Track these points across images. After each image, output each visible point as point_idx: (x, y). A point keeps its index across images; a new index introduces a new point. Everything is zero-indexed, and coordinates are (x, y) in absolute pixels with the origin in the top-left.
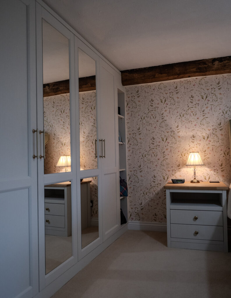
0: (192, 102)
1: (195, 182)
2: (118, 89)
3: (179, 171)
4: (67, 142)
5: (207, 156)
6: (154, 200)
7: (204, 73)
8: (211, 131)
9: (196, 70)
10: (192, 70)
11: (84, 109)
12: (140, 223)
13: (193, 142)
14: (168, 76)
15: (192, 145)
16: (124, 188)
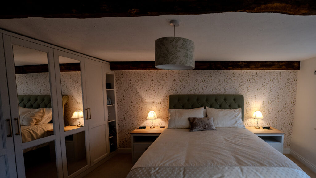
1: (152, 128)
2: (106, 74)
4: (81, 101)
5: (160, 113)
8: (162, 100)
13: (153, 105)
15: (153, 107)
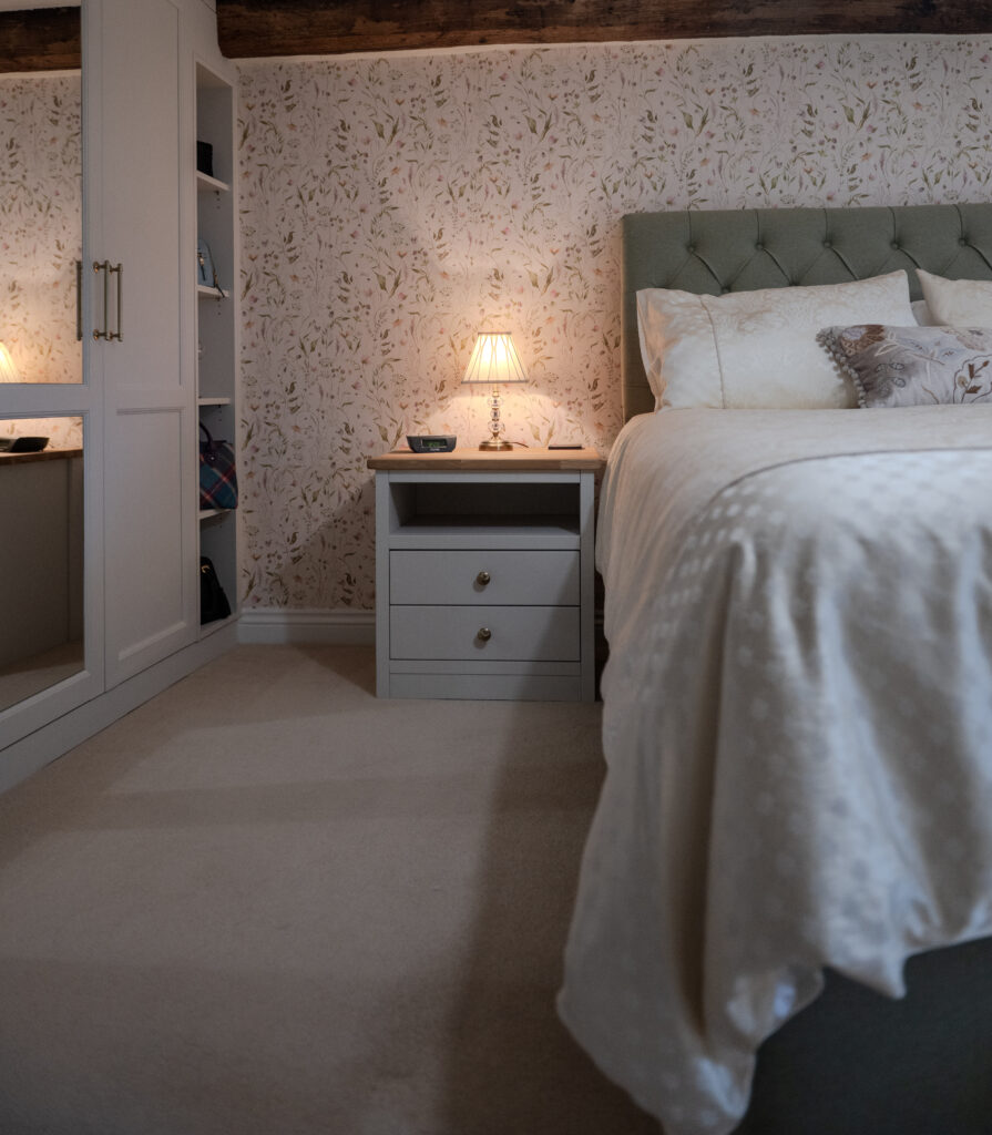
0: (494, 144)
1: (494, 449)
2: (199, 67)
3: (441, 407)
5: (546, 351)
6: (345, 523)
7: (536, 33)
8: (562, 256)
9: (508, 17)
10: (493, 14)
11: (60, 144)
12: (288, 615)
13: (496, 297)
14: (404, 33)
15: (492, 307)
16: (219, 474)
